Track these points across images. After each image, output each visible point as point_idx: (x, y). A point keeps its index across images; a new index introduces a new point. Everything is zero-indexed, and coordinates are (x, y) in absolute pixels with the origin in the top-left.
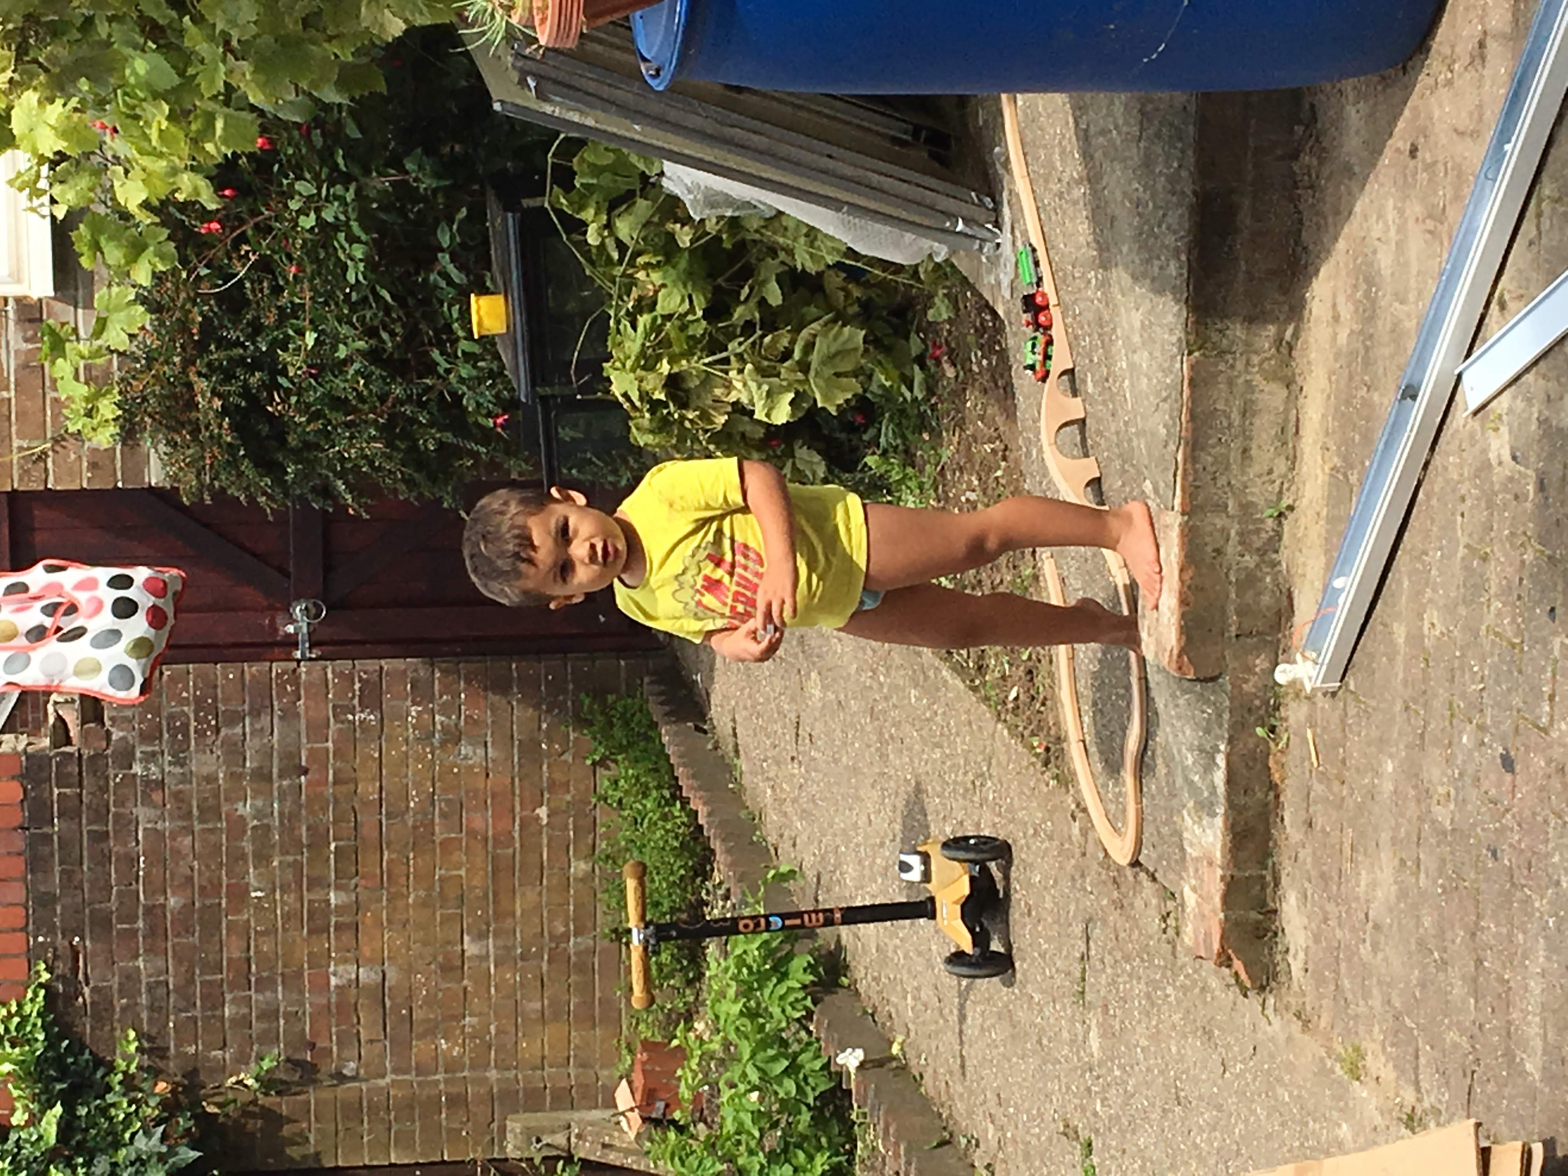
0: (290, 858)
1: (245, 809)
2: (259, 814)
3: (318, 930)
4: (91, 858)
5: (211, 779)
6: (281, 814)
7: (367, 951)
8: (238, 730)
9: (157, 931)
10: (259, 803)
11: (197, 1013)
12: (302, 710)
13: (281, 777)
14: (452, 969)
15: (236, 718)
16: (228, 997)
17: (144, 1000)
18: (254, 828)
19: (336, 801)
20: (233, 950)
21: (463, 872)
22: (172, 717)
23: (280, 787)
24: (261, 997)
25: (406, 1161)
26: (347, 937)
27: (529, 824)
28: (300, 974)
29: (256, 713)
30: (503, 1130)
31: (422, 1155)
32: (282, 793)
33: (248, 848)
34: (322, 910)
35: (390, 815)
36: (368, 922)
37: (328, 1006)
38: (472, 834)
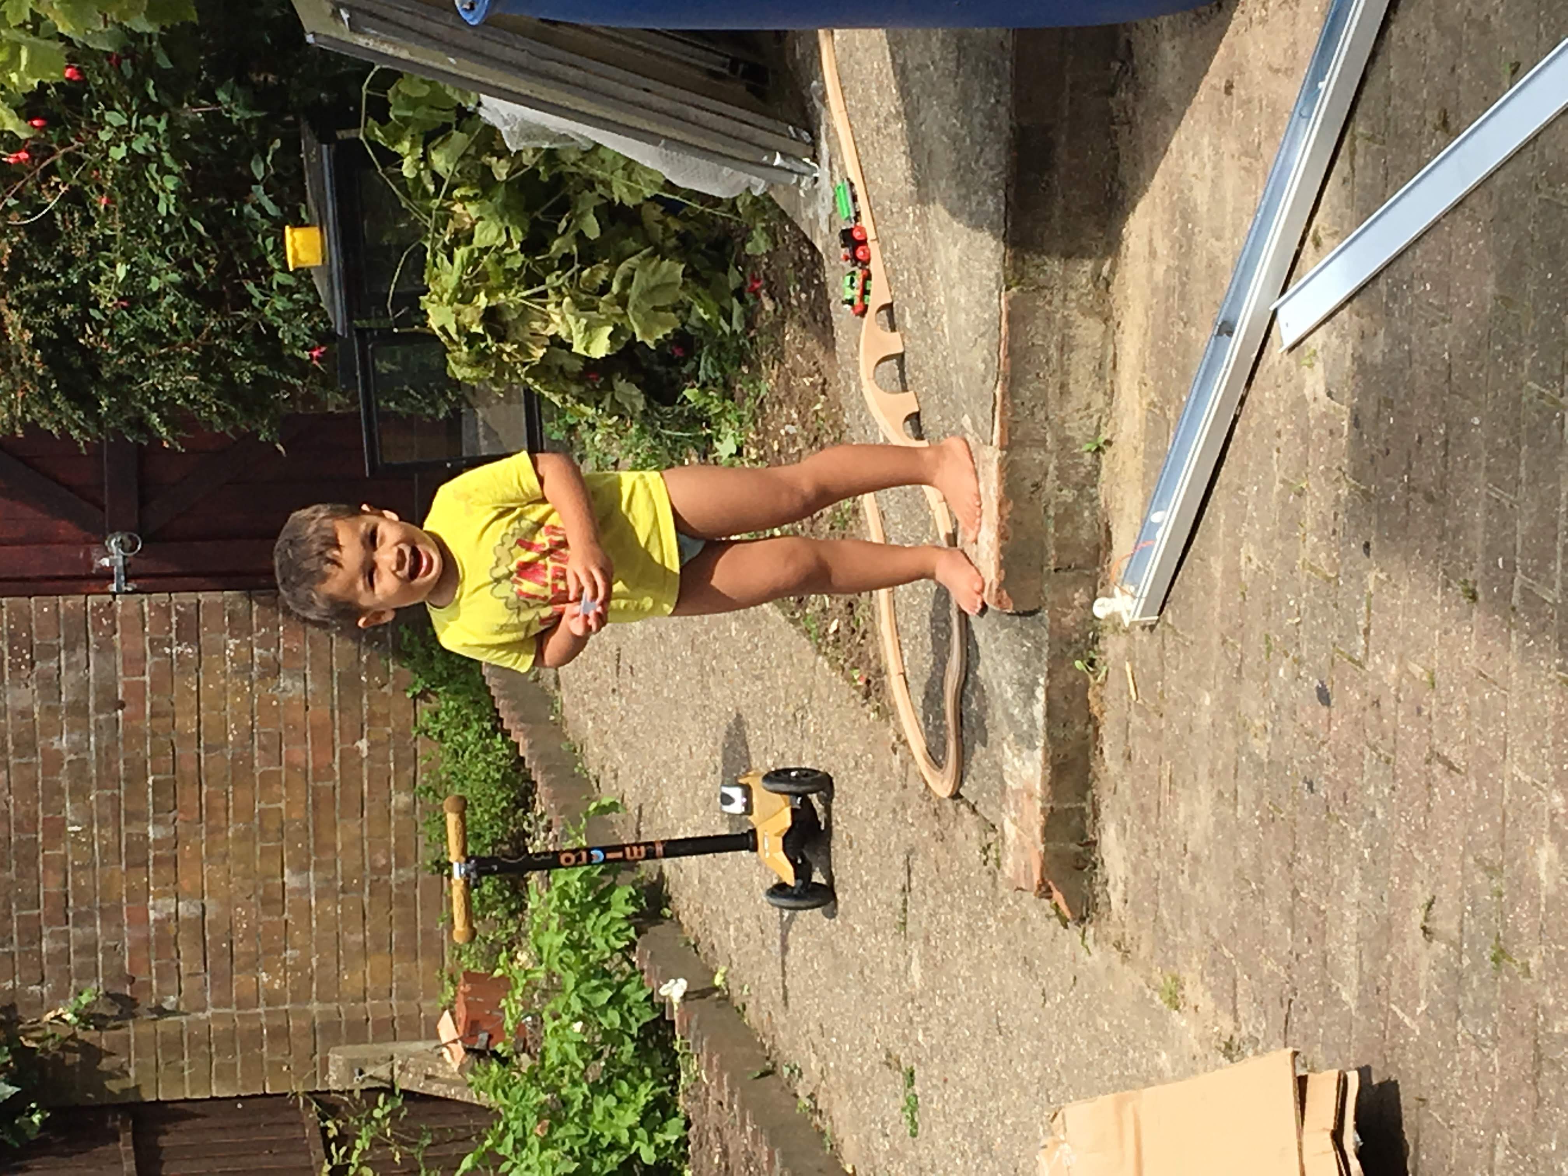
0: (108, 793)
1: (62, 743)
2: (75, 748)
3: (138, 863)
5: (26, 713)
6: (98, 748)
7: (185, 884)
8: (53, 664)
10: (75, 737)
11: (14, 948)
12: (118, 644)
13: (98, 711)
14: (274, 901)
15: (52, 652)
16: (46, 931)
18: (70, 762)
19: (154, 735)
20: (51, 885)
21: (282, 805)
23: (96, 721)
24: (78, 931)
25: (227, 1095)
26: (166, 872)
27: (350, 756)
29: (70, 647)
30: (325, 1061)
31: (244, 1087)
32: (99, 727)
33: (66, 783)
34: (140, 844)
35: (207, 750)
36: (187, 856)
37: (148, 939)
38: (291, 766)
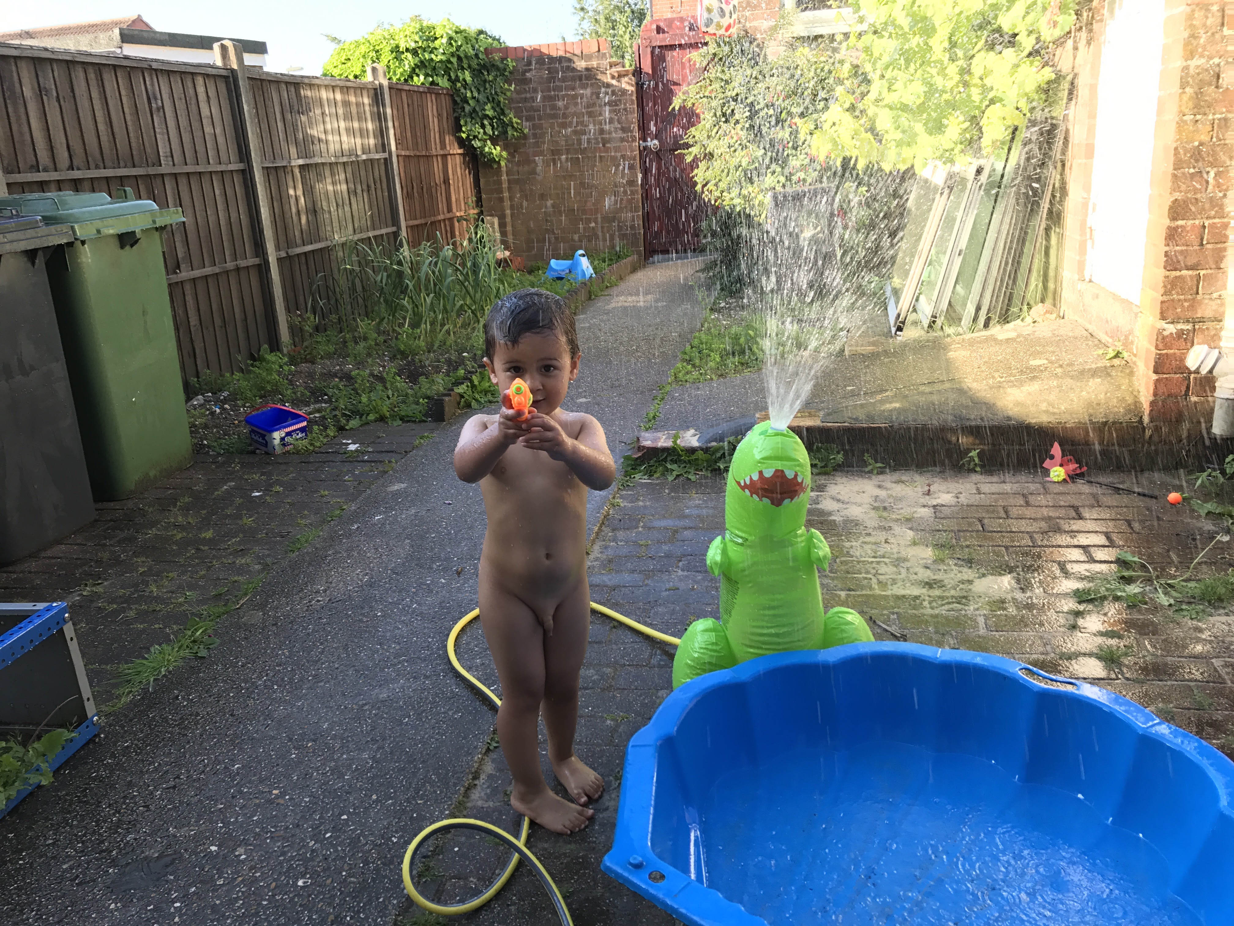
0: (575, 142)
1: (591, 126)
2: (589, 131)
3: (553, 153)
4: (573, 76)
5: (601, 115)
8: (616, 123)
9: (551, 99)
11: (525, 113)
12: (623, 144)
13: (602, 138)
14: (542, 198)
15: (620, 122)
17: (528, 95)
20: (545, 124)
22: (620, 101)
23: (598, 137)
26: (551, 162)
28: (538, 147)
32: (596, 139)
33: (578, 128)
37: (529, 157)
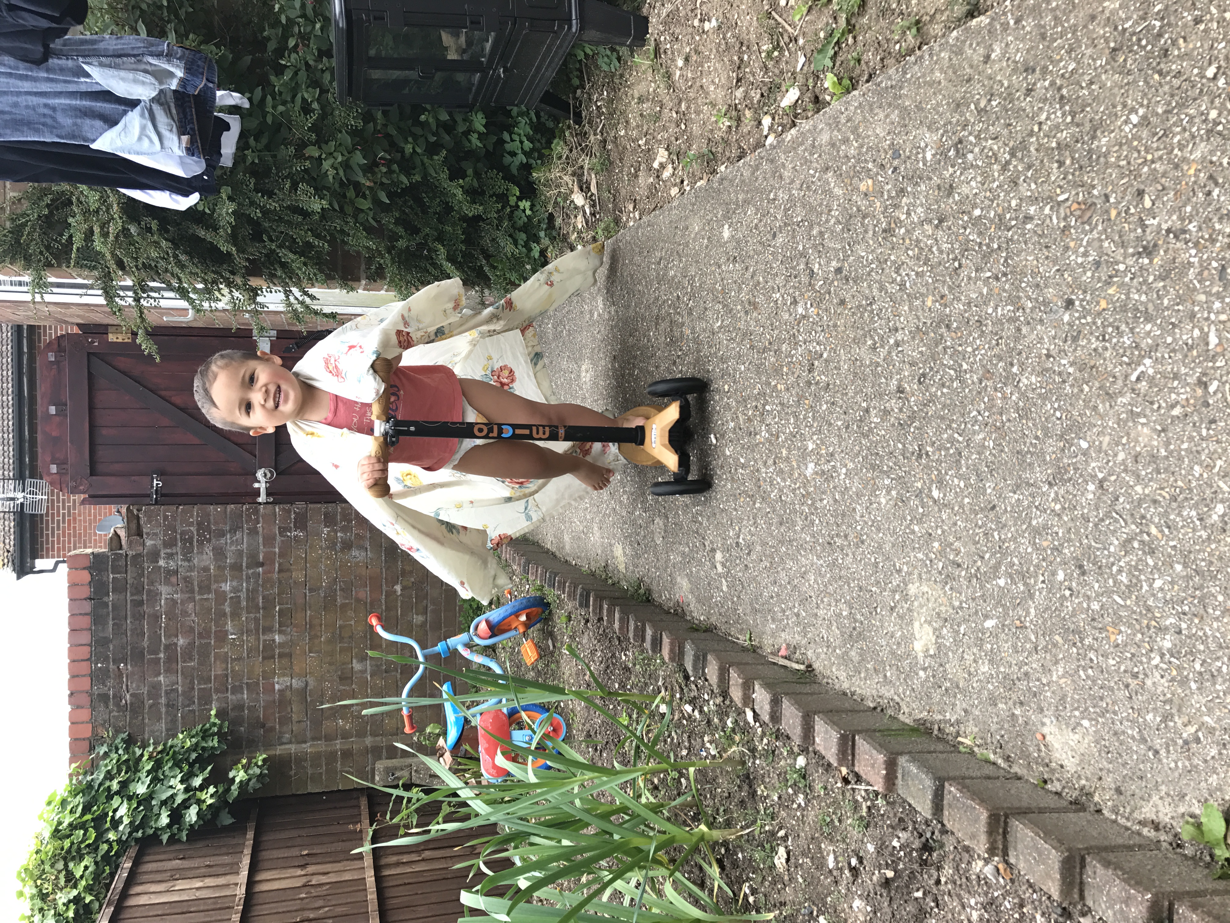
2: (235, 590)
3: (268, 656)
4: (133, 616)
6: (248, 590)
7: (296, 669)
8: (223, 541)
9: (171, 659)
10: (235, 583)
11: (195, 707)
13: (247, 567)
17: (163, 700)
18: (231, 598)
19: (280, 582)
20: (217, 670)
21: (352, 623)
22: (183, 533)
24: (234, 697)
25: (317, 791)
27: (391, 594)
28: (258, 684)
29: (233, 531)
30: (373, 770)
31: (326, 787)
32: (248, 578)
33: (228, 610)
34: (269, 646)
35: (311, 590)
36: (298, 652)
37: (274, 702)
38: (358, 600)
